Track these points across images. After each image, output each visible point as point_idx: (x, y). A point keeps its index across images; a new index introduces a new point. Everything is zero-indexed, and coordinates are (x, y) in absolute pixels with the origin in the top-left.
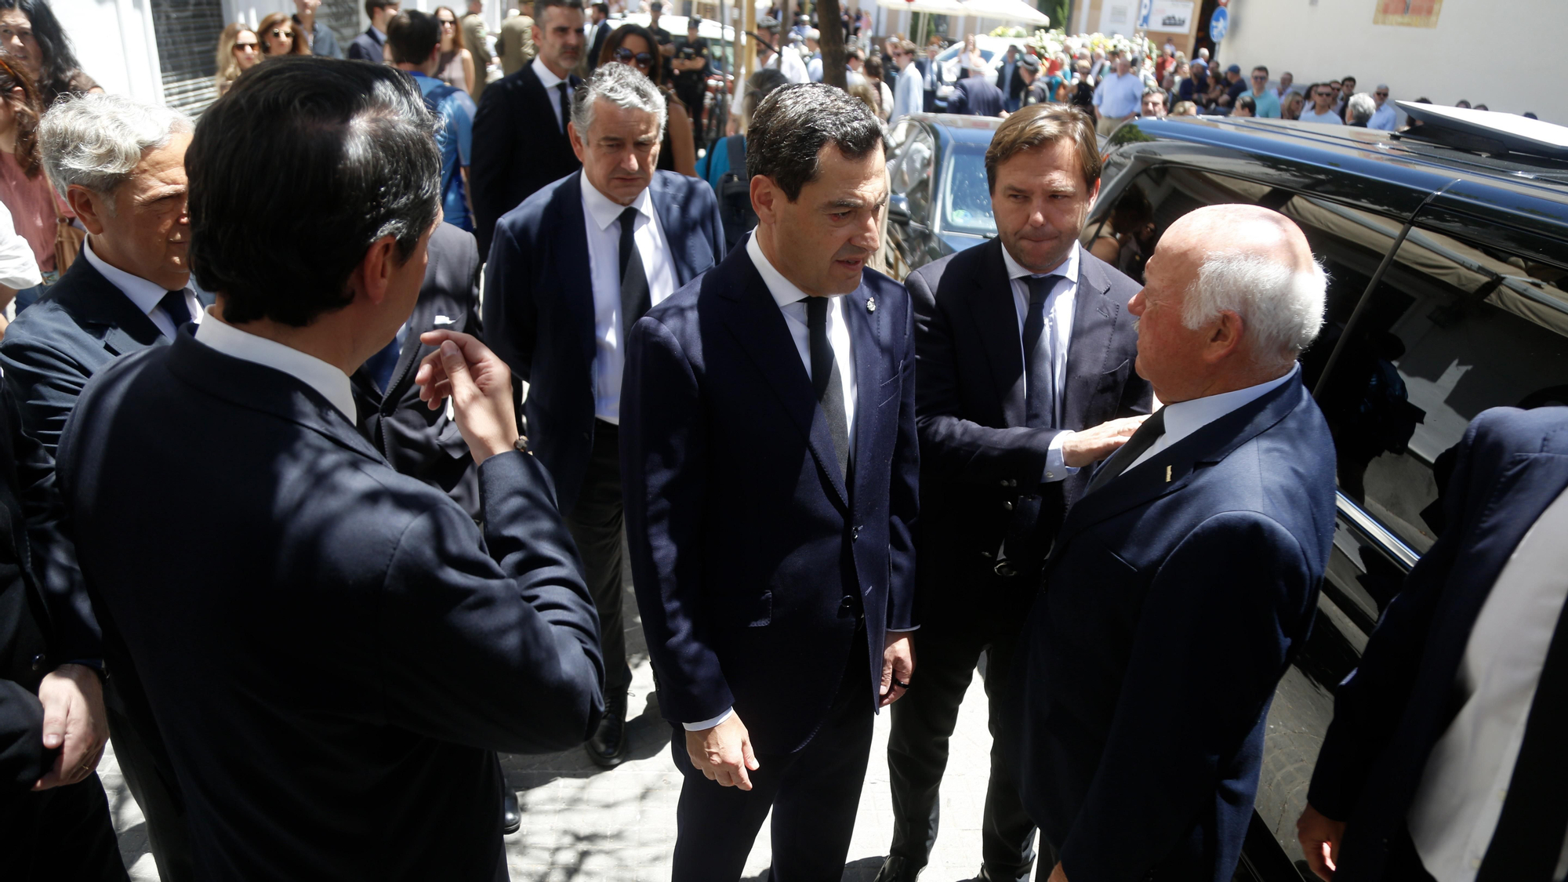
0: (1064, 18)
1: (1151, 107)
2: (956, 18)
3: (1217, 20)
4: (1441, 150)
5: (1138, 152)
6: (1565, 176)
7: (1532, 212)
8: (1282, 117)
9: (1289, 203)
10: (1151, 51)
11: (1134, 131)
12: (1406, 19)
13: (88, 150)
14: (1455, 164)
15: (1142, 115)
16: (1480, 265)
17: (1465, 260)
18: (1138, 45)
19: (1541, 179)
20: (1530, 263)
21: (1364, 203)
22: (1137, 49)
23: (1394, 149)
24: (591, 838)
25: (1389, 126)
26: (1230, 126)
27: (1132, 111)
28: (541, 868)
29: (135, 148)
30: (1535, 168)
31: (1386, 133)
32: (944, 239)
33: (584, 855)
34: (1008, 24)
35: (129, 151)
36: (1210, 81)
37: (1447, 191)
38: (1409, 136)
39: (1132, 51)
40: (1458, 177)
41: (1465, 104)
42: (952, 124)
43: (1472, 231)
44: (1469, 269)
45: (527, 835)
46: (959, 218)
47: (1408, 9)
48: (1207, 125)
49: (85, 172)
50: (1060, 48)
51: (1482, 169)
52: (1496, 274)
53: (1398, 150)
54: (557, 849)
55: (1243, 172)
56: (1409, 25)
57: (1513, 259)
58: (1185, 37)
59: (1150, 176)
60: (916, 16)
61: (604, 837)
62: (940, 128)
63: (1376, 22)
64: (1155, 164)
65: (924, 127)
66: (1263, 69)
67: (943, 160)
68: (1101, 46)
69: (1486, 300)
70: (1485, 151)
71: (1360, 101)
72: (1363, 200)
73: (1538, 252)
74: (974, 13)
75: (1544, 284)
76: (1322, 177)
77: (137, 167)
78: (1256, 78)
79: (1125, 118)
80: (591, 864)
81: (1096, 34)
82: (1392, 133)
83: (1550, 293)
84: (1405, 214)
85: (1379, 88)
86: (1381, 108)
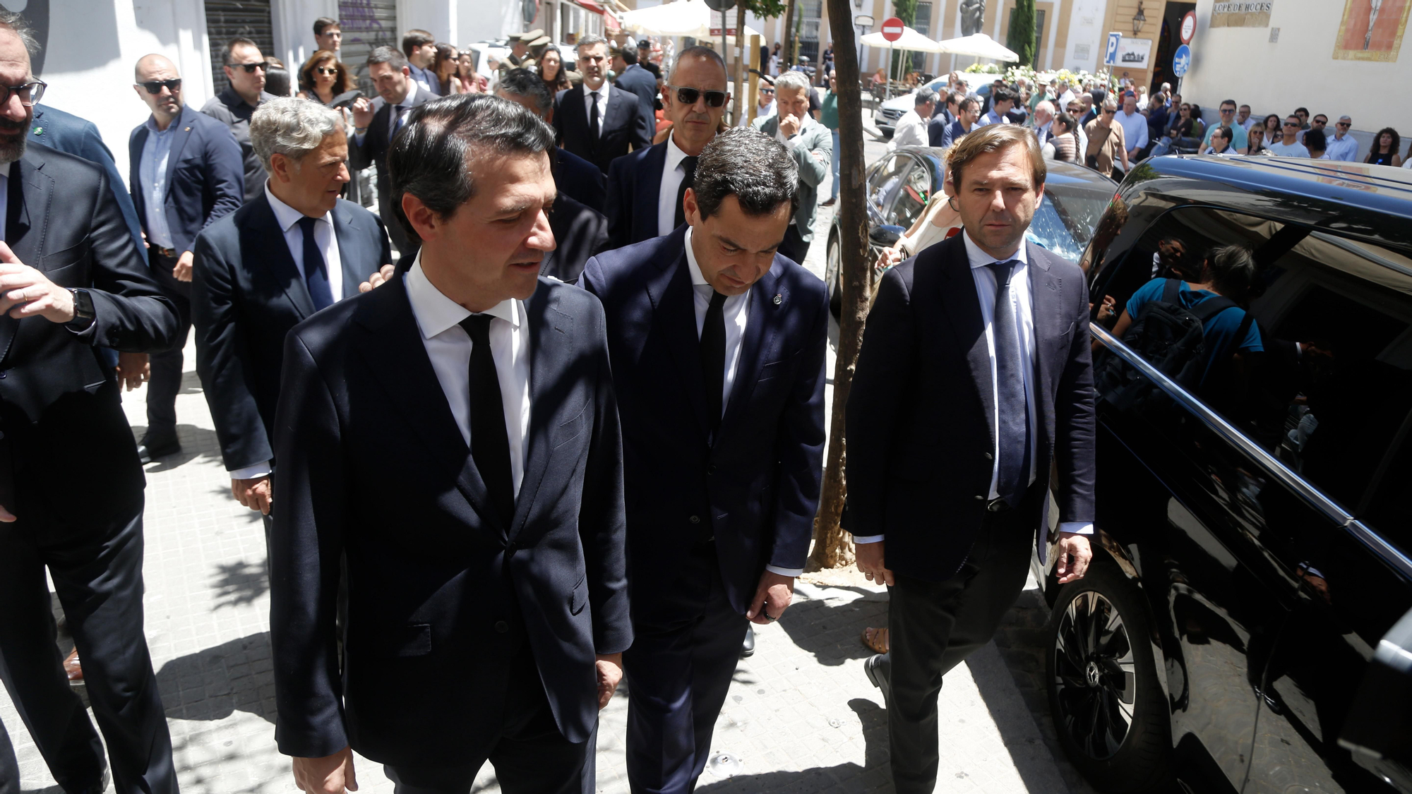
0: (1031, 55)
2: (932, 55)
3: (1180, 57)
12: (1366, 54)
34: (980, 60)
47: (1367, 45)
56: (1369, 59)
58: (1144, 71)
60: (896, 53)
63: (1335, 57)
66: (1231, 103)
74: (949, 51)
78: (1225, 111)
81: (1062, 70)
85: (1342, 118)
86: (1344, 138)
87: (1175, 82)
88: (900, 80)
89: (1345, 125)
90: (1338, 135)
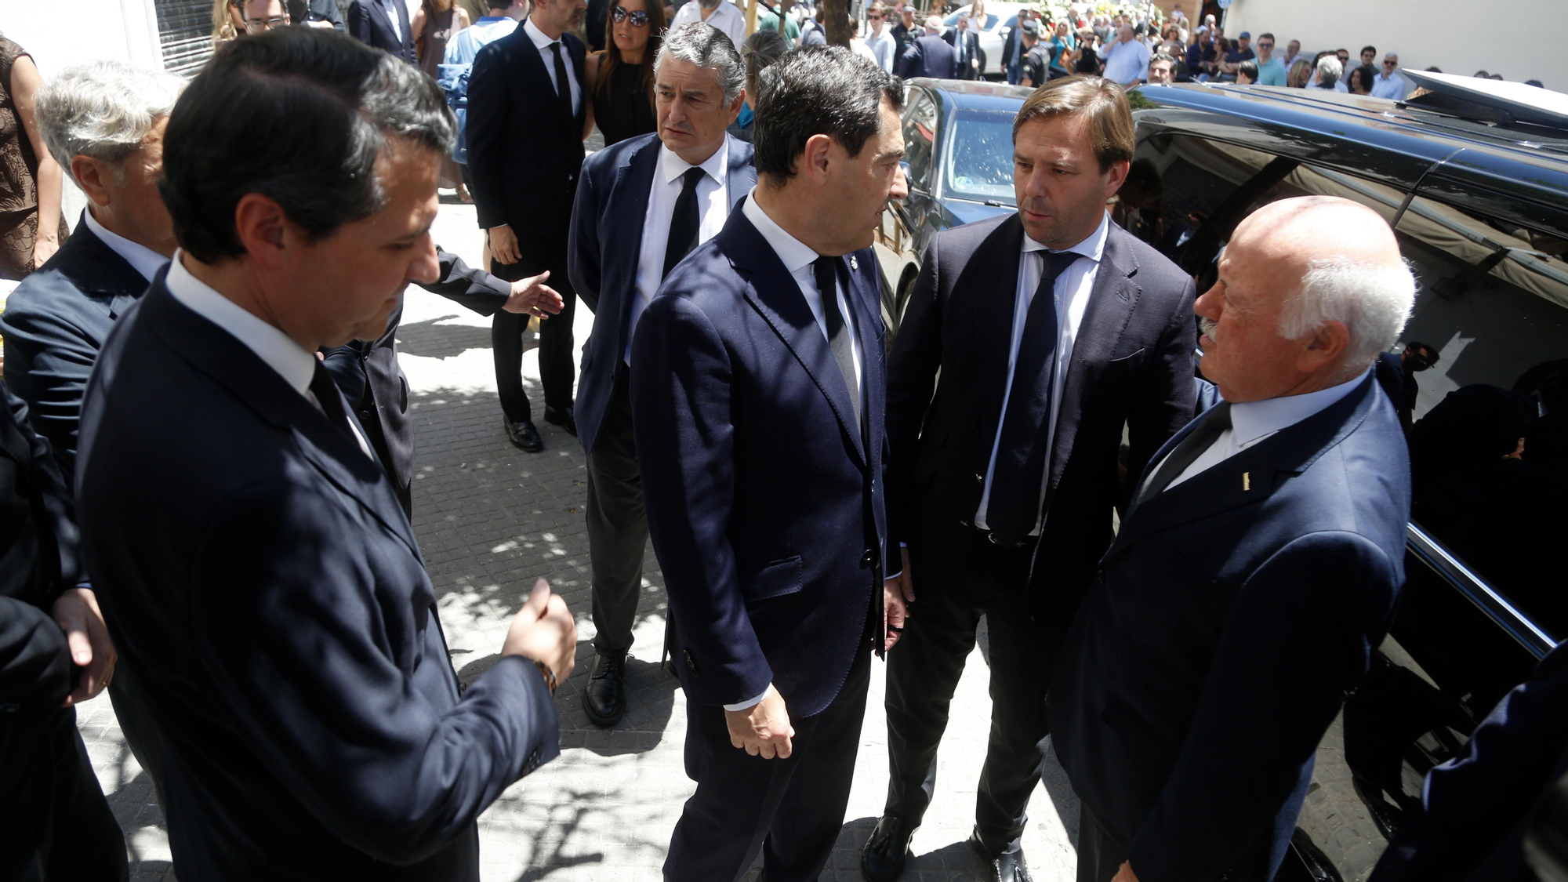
1: (1157, 73)
4: (1447, 119)
5: (1141, 119)
6: (1565, 145)
7: (1539, 182)
8: (1288, 86)
9: (1294, 172)
10: (1157, 18)
11: (1138, 97)
13: (97, 120)
14: (1460, 133)
15: (1148, 81)
16: (1486, 237)
17: (1470, 232)
18: (1145, 11)
19: (1547, 149)
20: (1536, 236)
21: (1369, 172)
22: (1142, 15)
23: (1399, 118)
24: (588, 796)
25: (1396, 95)
26: (1233, 93)
27: (1136, 78)
28: (539, 825)
29: (147, 116)
30: (1541, 138)
31: (1392, 102)
32: (946, 206)
33: (582, 812)
35: (140, 120)
36: (1217, 48)
37: (1451, 161)
38: (1415, 105)
39: (1138, 18)
40: (1463, 146)
41: (1483, 74)
42: (955, 89)
43: (1477, 202)
44: (1474, 241)
45: (525, 792)
46: (961, 184)
48: (1212, 92)
49: (94, 142)
50: (1065, 13)
51: (1489, 139)
52: (1501, 246)
53: (1403, 118)
54: (553, 808)
55: (1245, 140)
57: (1519, 231)
59: (1152, 143)
61: (602, 796)
62: (943, 93)
64: (1158, 131)
65: (926, 92)
66: (1269, 36)
67: (945, 127)
68: (1108, 12)
69: (1490, 272)
70: (1492, 120)
71: (1328, 62)
72: (1369, 170)
73: (1543, 223)
75: (1549, 258)
76: (1327, 145)
77: (148, 136)
78: (1262, 45)
79: (1129, 85)
80: (587, 821)
82: (1398, 101)
83: (1555, 266)
84: (1408, 184)
85: (1387, 56)
86: (1390, 77)
87: (1219, 14)
88: (924, 10)
89: (1391, 63)
90: (1384, 74)
